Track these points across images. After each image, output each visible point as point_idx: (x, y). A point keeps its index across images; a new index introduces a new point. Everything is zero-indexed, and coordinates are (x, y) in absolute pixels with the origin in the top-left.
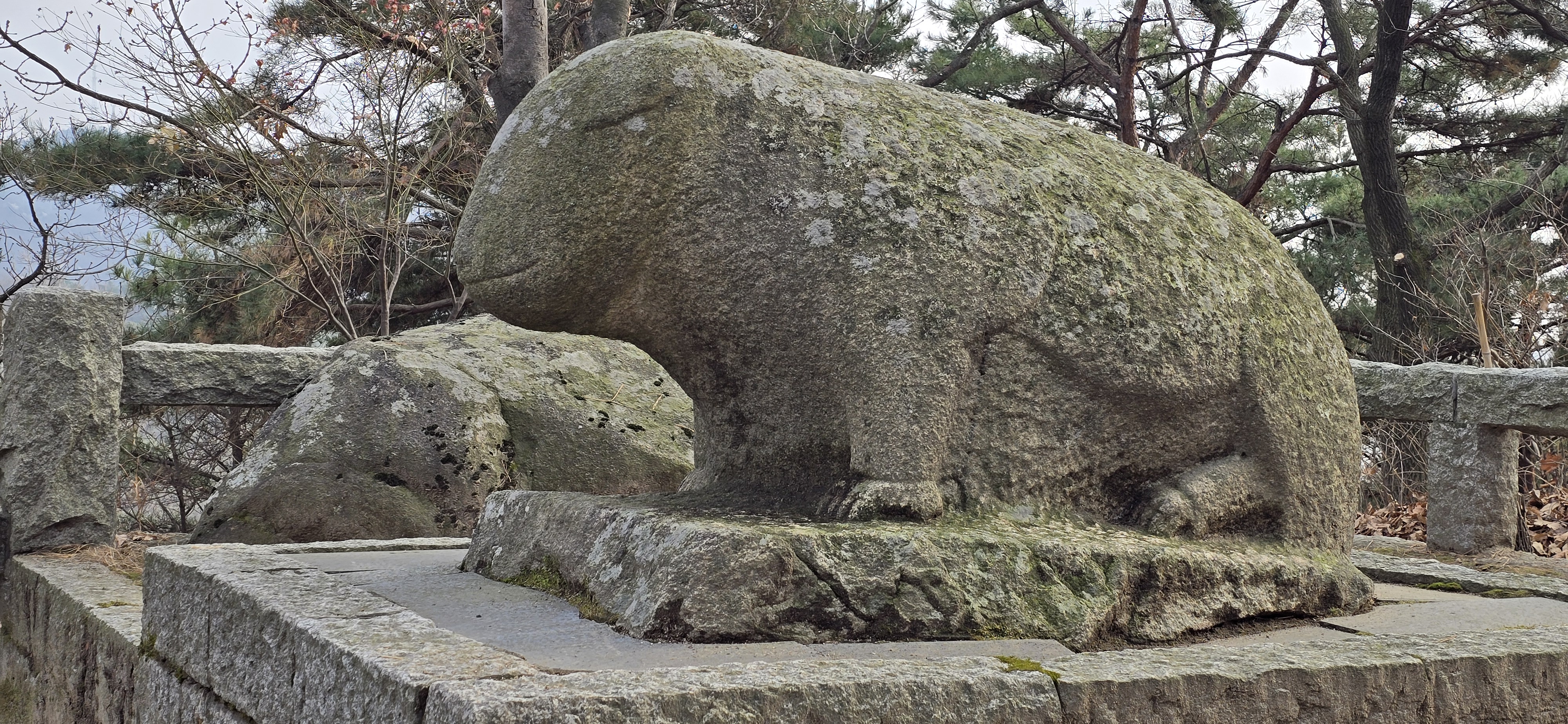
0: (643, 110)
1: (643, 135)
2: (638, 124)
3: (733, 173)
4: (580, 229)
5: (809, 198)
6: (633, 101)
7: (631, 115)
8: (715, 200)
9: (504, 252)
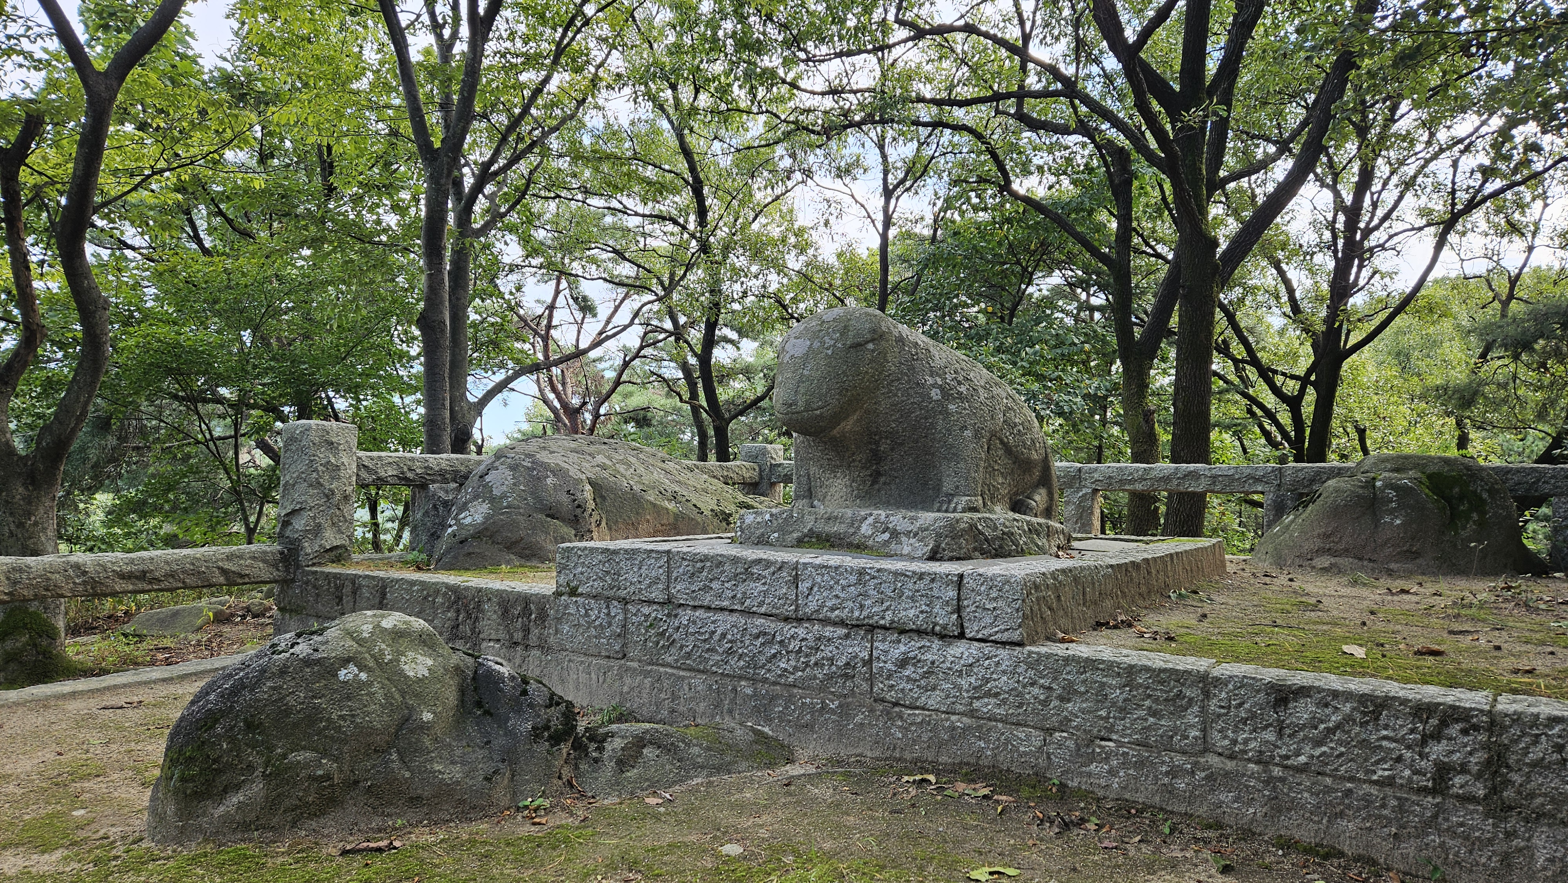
0: (872, 340)
1: (873, 351)
2: (871, 346)
3: (905, 369)
4: (847, 390)
5: (930, 381)
6: (868, 336)
7: (867, 342)
8: (899, 380)
9: (815, 400)
